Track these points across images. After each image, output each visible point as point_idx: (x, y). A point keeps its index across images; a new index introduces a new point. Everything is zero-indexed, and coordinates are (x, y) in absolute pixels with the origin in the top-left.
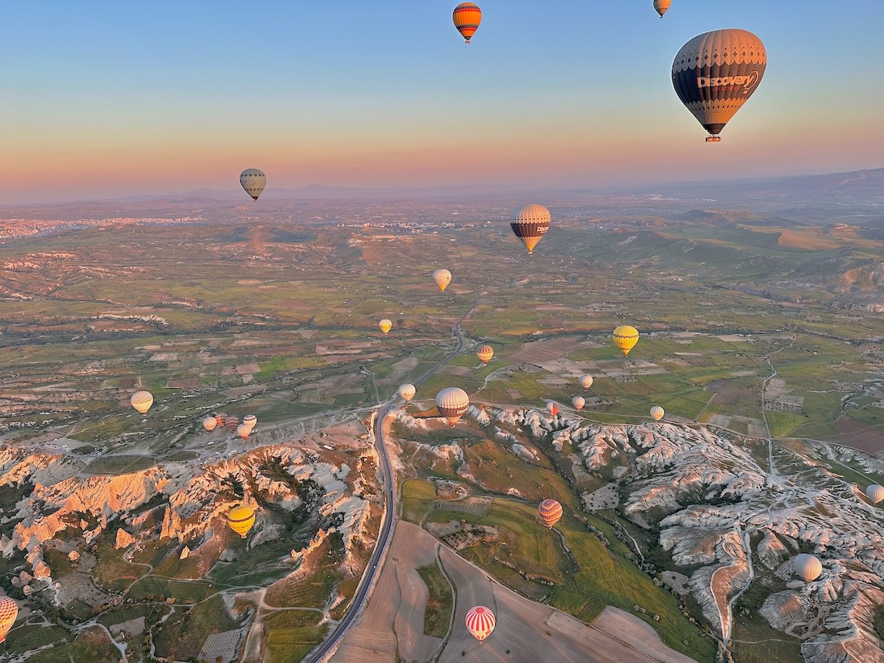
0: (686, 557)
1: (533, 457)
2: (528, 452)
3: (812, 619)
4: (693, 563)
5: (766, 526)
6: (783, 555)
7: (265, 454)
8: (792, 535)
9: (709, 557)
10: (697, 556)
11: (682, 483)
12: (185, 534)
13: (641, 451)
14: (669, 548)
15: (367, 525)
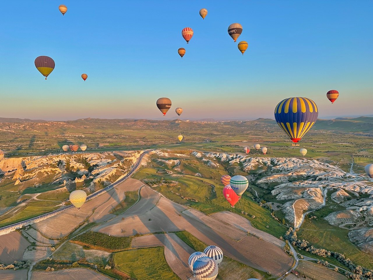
0: (283, 196)
1: (216, 166)
2: (214, 164)
3: (360, 222)
4: (287, 199)
5: (339, 187)
6: (347, 198)
7: (82, 156)
8: (356, 191)
9: (298, 196)
10: (291, 196)
11: (294, 174)
12: (23, 177)
13: (275, 165)
14: (275, 194)
15: (111, 177)
